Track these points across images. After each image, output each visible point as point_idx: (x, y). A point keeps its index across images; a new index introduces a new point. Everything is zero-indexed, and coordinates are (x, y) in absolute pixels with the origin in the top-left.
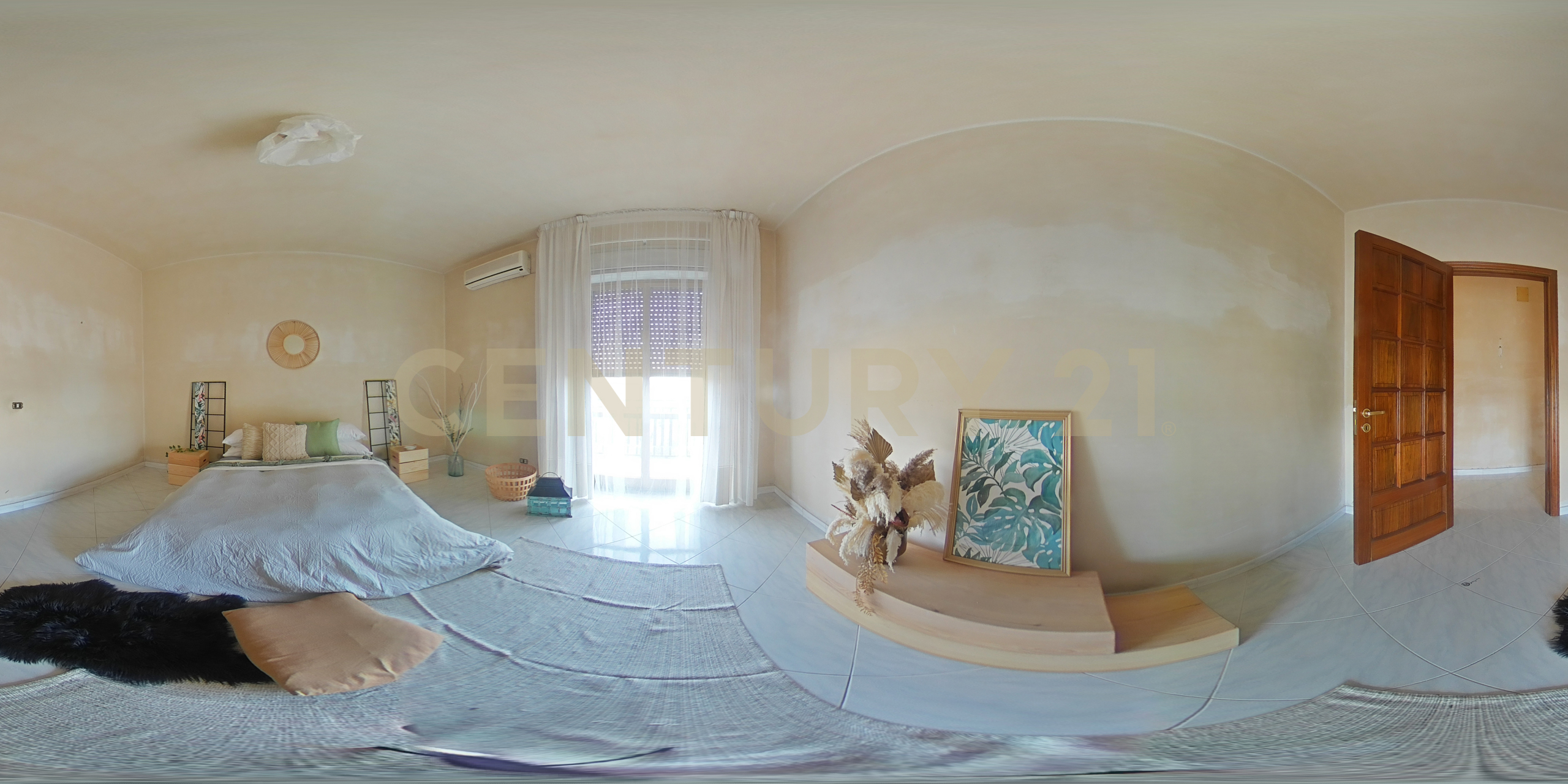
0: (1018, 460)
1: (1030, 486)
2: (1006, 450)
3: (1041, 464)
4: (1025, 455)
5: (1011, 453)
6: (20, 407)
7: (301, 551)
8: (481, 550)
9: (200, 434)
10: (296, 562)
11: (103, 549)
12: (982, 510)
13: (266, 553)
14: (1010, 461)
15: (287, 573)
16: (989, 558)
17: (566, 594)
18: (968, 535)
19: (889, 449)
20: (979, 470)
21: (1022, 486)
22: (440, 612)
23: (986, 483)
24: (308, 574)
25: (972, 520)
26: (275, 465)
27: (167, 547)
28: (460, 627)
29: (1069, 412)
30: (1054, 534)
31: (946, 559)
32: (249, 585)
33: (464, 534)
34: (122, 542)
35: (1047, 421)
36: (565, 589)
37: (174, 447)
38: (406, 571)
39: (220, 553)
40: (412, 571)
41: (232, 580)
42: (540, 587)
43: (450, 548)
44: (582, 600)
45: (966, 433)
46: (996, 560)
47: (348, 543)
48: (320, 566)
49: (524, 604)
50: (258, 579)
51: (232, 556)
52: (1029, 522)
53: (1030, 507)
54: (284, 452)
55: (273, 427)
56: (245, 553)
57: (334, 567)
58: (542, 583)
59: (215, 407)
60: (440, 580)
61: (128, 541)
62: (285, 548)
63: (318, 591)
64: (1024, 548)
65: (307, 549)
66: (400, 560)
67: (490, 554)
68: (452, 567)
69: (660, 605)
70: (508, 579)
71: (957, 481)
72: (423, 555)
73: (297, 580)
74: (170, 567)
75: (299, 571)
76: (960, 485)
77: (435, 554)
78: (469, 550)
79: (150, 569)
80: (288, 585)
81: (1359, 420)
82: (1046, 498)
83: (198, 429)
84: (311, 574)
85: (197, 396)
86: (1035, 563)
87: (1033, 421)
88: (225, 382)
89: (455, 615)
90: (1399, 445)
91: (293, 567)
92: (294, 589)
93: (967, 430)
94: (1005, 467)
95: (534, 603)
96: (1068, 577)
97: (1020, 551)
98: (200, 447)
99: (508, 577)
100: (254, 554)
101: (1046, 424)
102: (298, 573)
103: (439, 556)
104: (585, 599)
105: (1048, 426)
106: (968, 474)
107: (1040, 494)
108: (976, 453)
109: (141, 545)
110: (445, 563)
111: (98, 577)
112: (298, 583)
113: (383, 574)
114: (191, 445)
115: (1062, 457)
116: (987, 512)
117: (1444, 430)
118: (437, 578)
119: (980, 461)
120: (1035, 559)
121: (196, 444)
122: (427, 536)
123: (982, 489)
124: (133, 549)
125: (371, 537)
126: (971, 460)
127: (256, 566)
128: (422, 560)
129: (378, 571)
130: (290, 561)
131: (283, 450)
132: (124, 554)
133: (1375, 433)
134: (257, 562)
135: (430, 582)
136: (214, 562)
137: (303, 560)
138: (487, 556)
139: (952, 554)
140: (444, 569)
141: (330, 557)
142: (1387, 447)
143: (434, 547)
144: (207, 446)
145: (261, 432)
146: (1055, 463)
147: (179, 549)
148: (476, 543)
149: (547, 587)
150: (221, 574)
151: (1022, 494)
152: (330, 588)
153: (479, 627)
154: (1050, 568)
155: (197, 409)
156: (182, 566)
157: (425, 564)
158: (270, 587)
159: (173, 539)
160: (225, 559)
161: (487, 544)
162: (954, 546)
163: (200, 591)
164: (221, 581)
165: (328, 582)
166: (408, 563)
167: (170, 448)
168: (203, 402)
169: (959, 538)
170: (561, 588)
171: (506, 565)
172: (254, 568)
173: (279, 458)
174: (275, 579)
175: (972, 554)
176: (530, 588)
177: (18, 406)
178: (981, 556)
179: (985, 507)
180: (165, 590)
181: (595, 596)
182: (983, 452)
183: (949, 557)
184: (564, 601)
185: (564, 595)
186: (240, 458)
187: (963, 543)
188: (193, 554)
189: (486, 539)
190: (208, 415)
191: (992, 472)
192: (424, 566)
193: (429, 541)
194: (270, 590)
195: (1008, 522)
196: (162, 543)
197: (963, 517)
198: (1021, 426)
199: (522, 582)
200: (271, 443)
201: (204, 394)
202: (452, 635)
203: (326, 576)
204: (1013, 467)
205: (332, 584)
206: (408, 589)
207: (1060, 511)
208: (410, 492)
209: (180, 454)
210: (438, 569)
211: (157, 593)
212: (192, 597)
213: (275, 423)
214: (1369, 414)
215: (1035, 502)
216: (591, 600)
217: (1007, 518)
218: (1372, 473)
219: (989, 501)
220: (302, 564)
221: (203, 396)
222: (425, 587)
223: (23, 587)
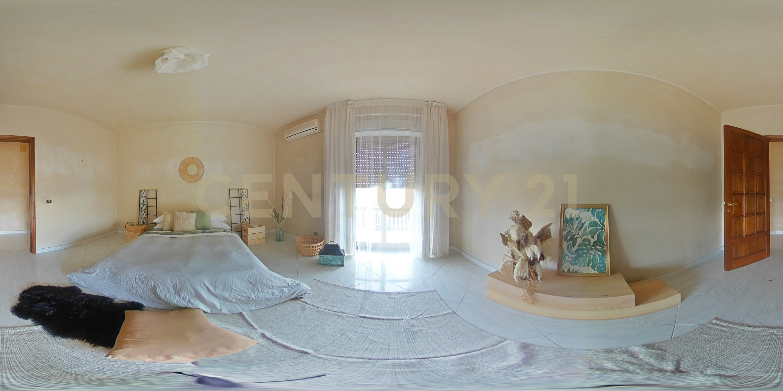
0: (587, 226)
1: (592, 237)
2: (583, 222)
3: (596, 227)
4: (590, 223)
5: (585, 223)
6: (50, 202)
7: (178, 284)
8: (291, 288)
9: (144, 216)
10: (175, 290)
11: (80, 272)
12: (574, 249)
13: (159, 283)
14: (585, 226)
15: (169, 295)
16: (578, 271)
17: (347, 314)
18: (569, 262)
19: (530, 224)
20: (571, 231)
21: (589, 237)
22: (261, 325)
23: (575, 237)
24: (180, 297)
25: (570, 254)
26: (179, 234)
27: (109, 274)
28: (273, 335)
29: (607, 205)
30: (603, 257)
31: (559, 274)
32: (148, 299)
33: (281, 279)
34: (89, 269)
35: (598, 209)
36: (346, 311)
37: (129, 223)
38: (242, 301)
39: (134, 280)
40: (245, 301)
41: (139, 295)
42: (329, 310)
43: (272, 287)
44: (358, 317)
45: (565, 215)
46: (581, 272)
47: (202, 282)
48: (187, 294)
49: (319, 321)
50: (153, 296)
51: (141, 283)
52: (593, 253)
53: (593, 246)
54: (184, 227)
55: (179, 214)
56: (148, 282)
57: (195, 295)
58: (330, 308)
59: (152, 202)
60: (264, 306)
61: (92, 269)
62: (170, 282)
63: (183, 307)
64: (591, 264)
65: (181, 284)
66: (237, 294)
67: (297, 291)
68: (272, 299)
69: (410, 317)
70: (308, 305)
71: (561, 237)
72: (254, 292)
73: (174, 299)
74: (110, 284)
75: (176, 295)
76: (563, 239)
77: (263, 291)
78: (284, 289)
79: (100, 284)
80: (168, 302)
81: (726, 207)
82: (599, 242)
83: (143, 214)
84: (182, 297)
85: (142, 197)
86: (596, 271)
87: (592, 209)
88: (157, 190)
89: (271, 327)
90: (744, 218)
91: (173, 292)
92: (171, 304)
93: (565, 213)
94: (583, 229)
95: (326, 320)
96: (610, 276)
97: (590, 266)
98: (143, 223)
99: (308, 304)
100: (152, 283)
101: (598, 210)
102: (175, 296)
103: (265, 292)
104: (360, 316)
105: (599, 211)
106: (566, 233)
107: (596, 240)
108: (570, 223)
109: (97, 271)
110: (268, 296)
111: (76, 285)
112: (174, 301)
113: (223, 301)
114: (139, 222)
115: (605, 223)
116: (576, 250)
117: (766, 212)
118: (263, 305)
119: (572, 227)
120: (596, 269)
121: (142, 222)
122: (258, 281)
123: (573, 239)
124: (93, 273)
125: (217, 280)
126: (567, 227)
127: (153, 289)
128: (253, 295)
129: (220, 299)
130: (171, 289)
131: (184, 226)
132: (89, 275)
133: (733, 212)
134: (153, 287)
135: (257, 306)
136: (131, 285)
137: (179, 289)
138: (295, 292)
139: (561, 271)
140: (267, 299)
141: (193, 289)
142: (739, 219)
143: (262, 287)
144: (147, 223)
145: (173, 216)
146: (602, 226)
147: (115, 275)
148: (288, 285)
149: (334, 310)
150: (134, 291)
151: (589, 241)
152: (191, 306)
153: (287, 335)
154: (602, 273)
155: (142, 204)
156: (115, 285)
157: (255, 297)
158: (159, 301)
159: (112, 270)
160: (137, 283)
161: (295, 285)
162: (561, 267)
163: (122, 298)
164: (134, 294)
165: (190, 302)
166: (243, 297)
167: (128, 223)
168: (145, 200)
169: (563, 264)
170: (343, 310)
171: (306, 297)
172: (152, 291)
173: (182, 230)
174: (162, 297)
175: (571, 270)
176: (323, 311)
177: (49, 201)
178: (575, 271)
179: (576, 248)
180: (105, 295)
181: (366, 314)
182: (573, 223)
183: (560, 273)
184: (346, 319)
185: (346, 315)
186: (162, 230)
187: (566, 267)
188: (121, 279)
189: (295, 281)
190: (148, 207)
191: (578, 232)
192: (254, 298)
193: (259, 284)
194: (159, 303)
195: (585, 253)
196: (107, 271)
197: (565, 254)
198: (588, 211)
199: (317, 307)
200: (178, 222)
201: (146, 196)
202: (266, 340)
203: (190, 299)
204: (586, 229)
205: (192, 304)
206: (240, 310)
207: (605, 247)
208: (252, 254)
209: (132, 226)
210: (263, 299)
211: (100, 296)
212: (116, 301)
213: (181, 212)
214: (730, 204)
215: (595, 244)
216: (364, 317)
217: (585, 251)
218: (732, 230)
219: (577, 245)
220: (178, 291)
221: (145, 197)
222: (253, 309)
223: (40, 286)
